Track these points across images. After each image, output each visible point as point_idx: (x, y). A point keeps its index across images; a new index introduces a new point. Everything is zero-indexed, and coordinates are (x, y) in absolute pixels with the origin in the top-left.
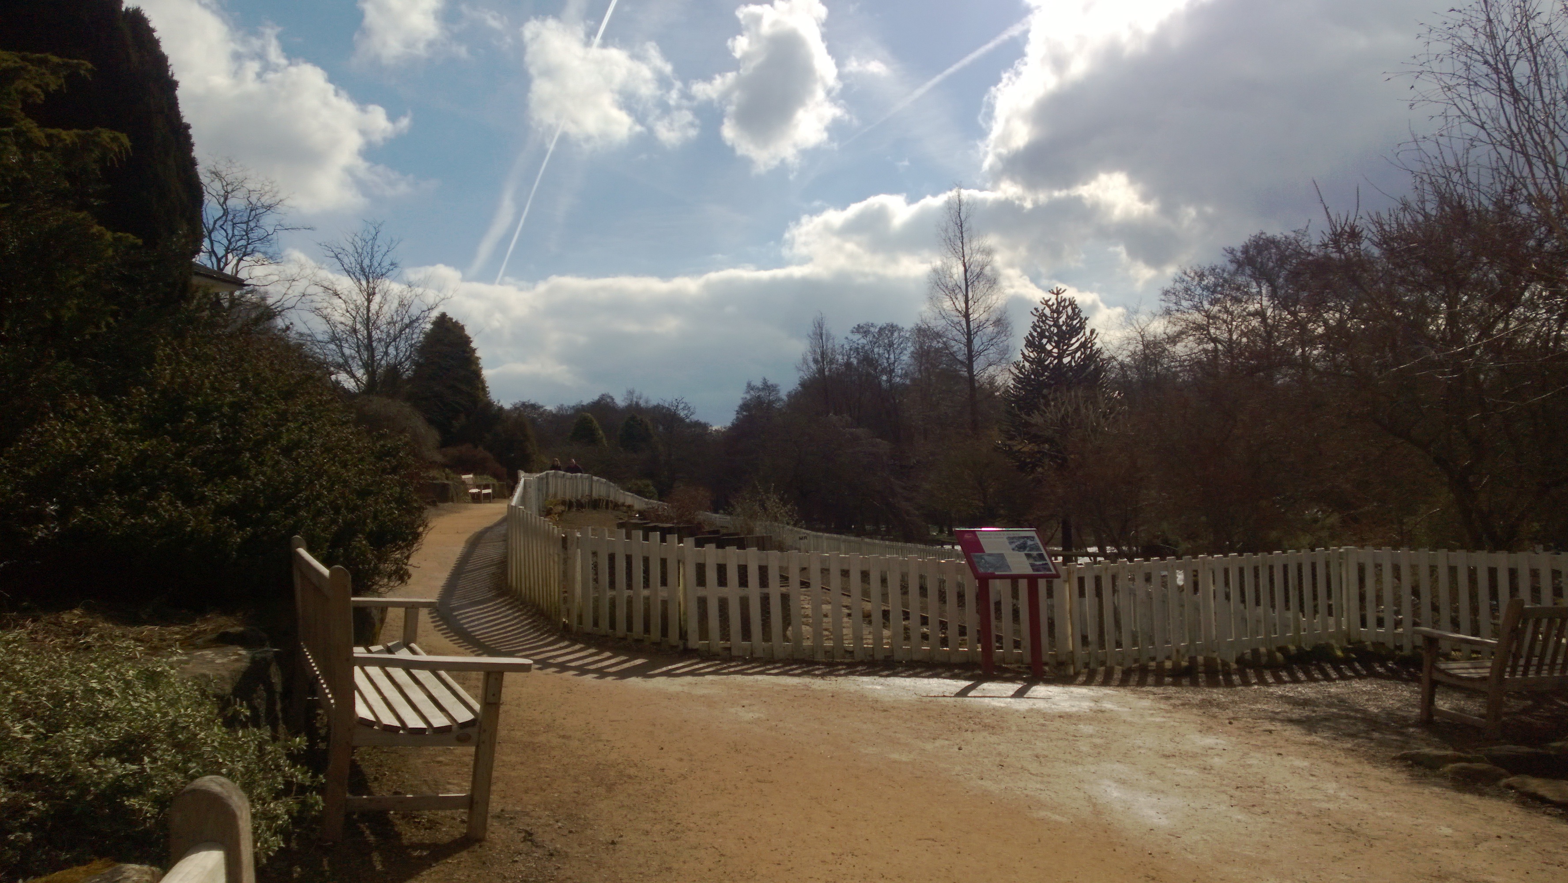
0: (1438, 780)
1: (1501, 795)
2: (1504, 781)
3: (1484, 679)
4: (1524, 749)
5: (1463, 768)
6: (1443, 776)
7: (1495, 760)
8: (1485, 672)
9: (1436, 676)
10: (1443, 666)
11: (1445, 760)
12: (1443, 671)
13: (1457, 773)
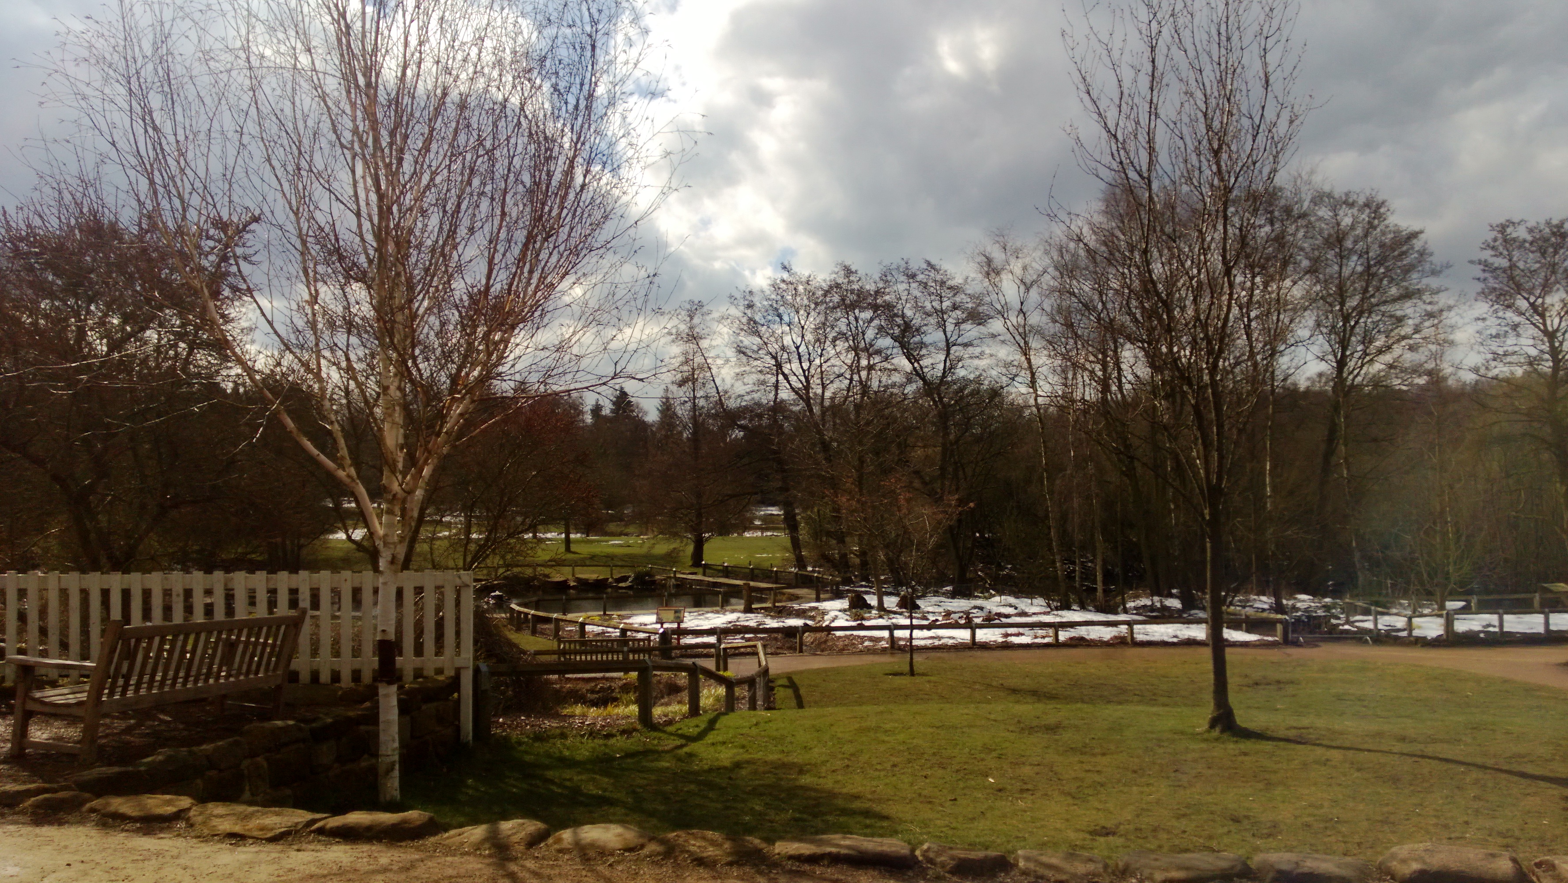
0: (16, 817)
1: (82, 822)
2: (88, 805)
3: (80, 704)
4: (116, 769)
5: (46, 799)
6: (23, 812)
7: (83, 786)
8: (83, 696)
9: (31, 706)
10: (38, 695)
11: (29, 794)
12: (40, 701)
13: (37, 806)
